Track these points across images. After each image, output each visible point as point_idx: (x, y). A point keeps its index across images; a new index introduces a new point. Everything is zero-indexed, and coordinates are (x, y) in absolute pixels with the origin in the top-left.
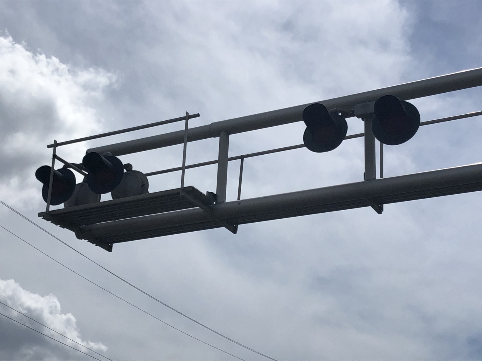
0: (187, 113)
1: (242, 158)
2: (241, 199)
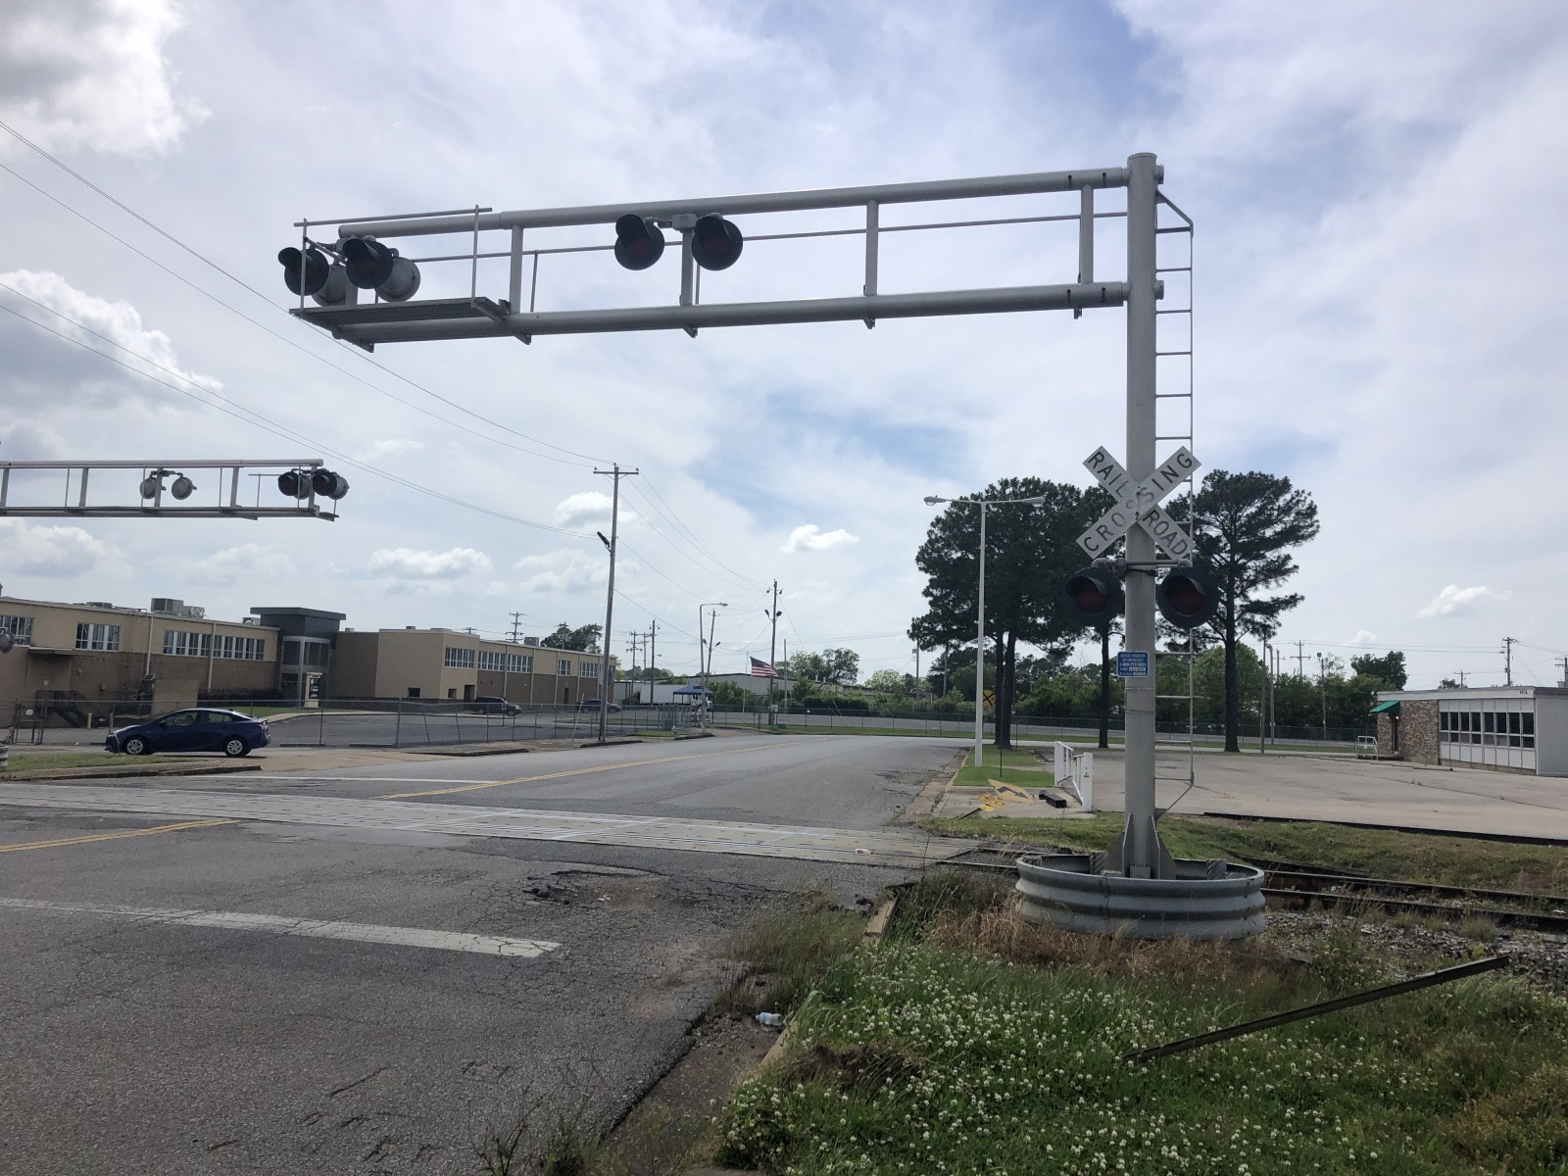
0: (477, 206)
1: (536, 253)
2: (535, 311)
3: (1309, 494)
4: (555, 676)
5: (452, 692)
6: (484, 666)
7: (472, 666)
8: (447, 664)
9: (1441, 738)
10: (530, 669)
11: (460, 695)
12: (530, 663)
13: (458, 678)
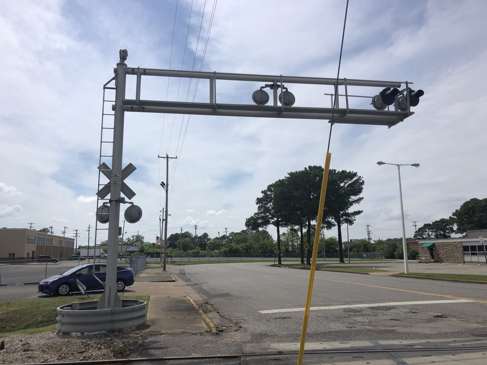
3: (362, 177)
4: (58, 247)
5: (28, 254)
6: (38, 244)
7: (35, 243)
8: (27, 243)
9: (464, 254)
10: (51, 244)
11: (31, 256)
12: (51, 242)
13: (30, 248)
